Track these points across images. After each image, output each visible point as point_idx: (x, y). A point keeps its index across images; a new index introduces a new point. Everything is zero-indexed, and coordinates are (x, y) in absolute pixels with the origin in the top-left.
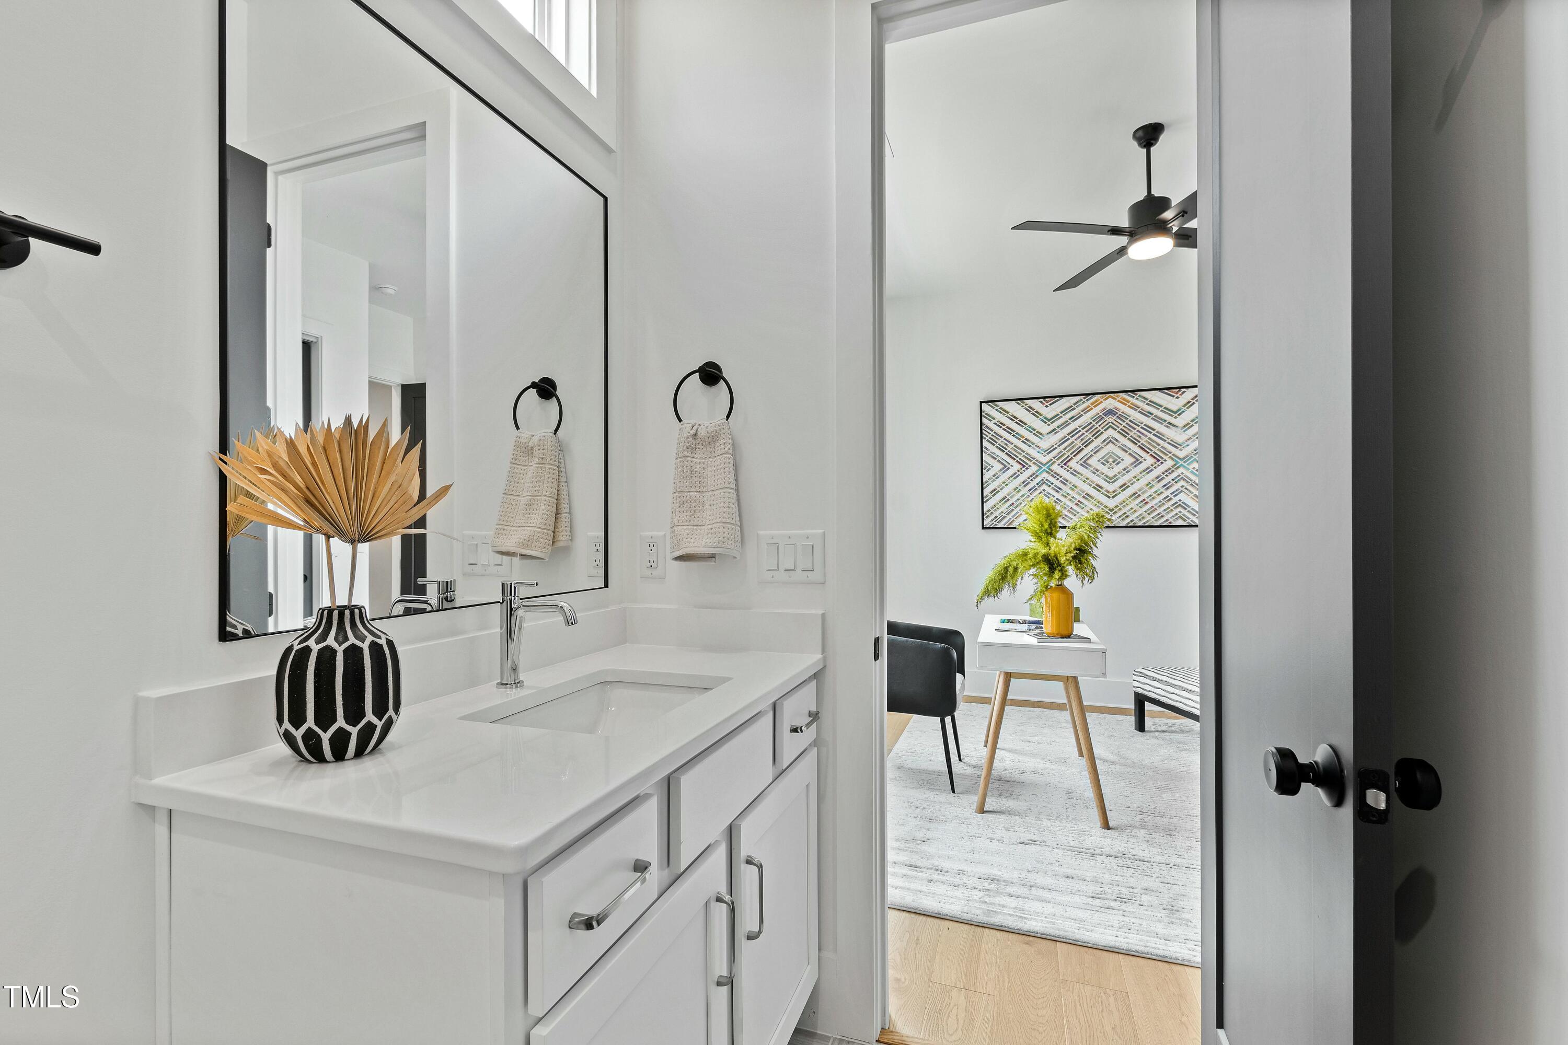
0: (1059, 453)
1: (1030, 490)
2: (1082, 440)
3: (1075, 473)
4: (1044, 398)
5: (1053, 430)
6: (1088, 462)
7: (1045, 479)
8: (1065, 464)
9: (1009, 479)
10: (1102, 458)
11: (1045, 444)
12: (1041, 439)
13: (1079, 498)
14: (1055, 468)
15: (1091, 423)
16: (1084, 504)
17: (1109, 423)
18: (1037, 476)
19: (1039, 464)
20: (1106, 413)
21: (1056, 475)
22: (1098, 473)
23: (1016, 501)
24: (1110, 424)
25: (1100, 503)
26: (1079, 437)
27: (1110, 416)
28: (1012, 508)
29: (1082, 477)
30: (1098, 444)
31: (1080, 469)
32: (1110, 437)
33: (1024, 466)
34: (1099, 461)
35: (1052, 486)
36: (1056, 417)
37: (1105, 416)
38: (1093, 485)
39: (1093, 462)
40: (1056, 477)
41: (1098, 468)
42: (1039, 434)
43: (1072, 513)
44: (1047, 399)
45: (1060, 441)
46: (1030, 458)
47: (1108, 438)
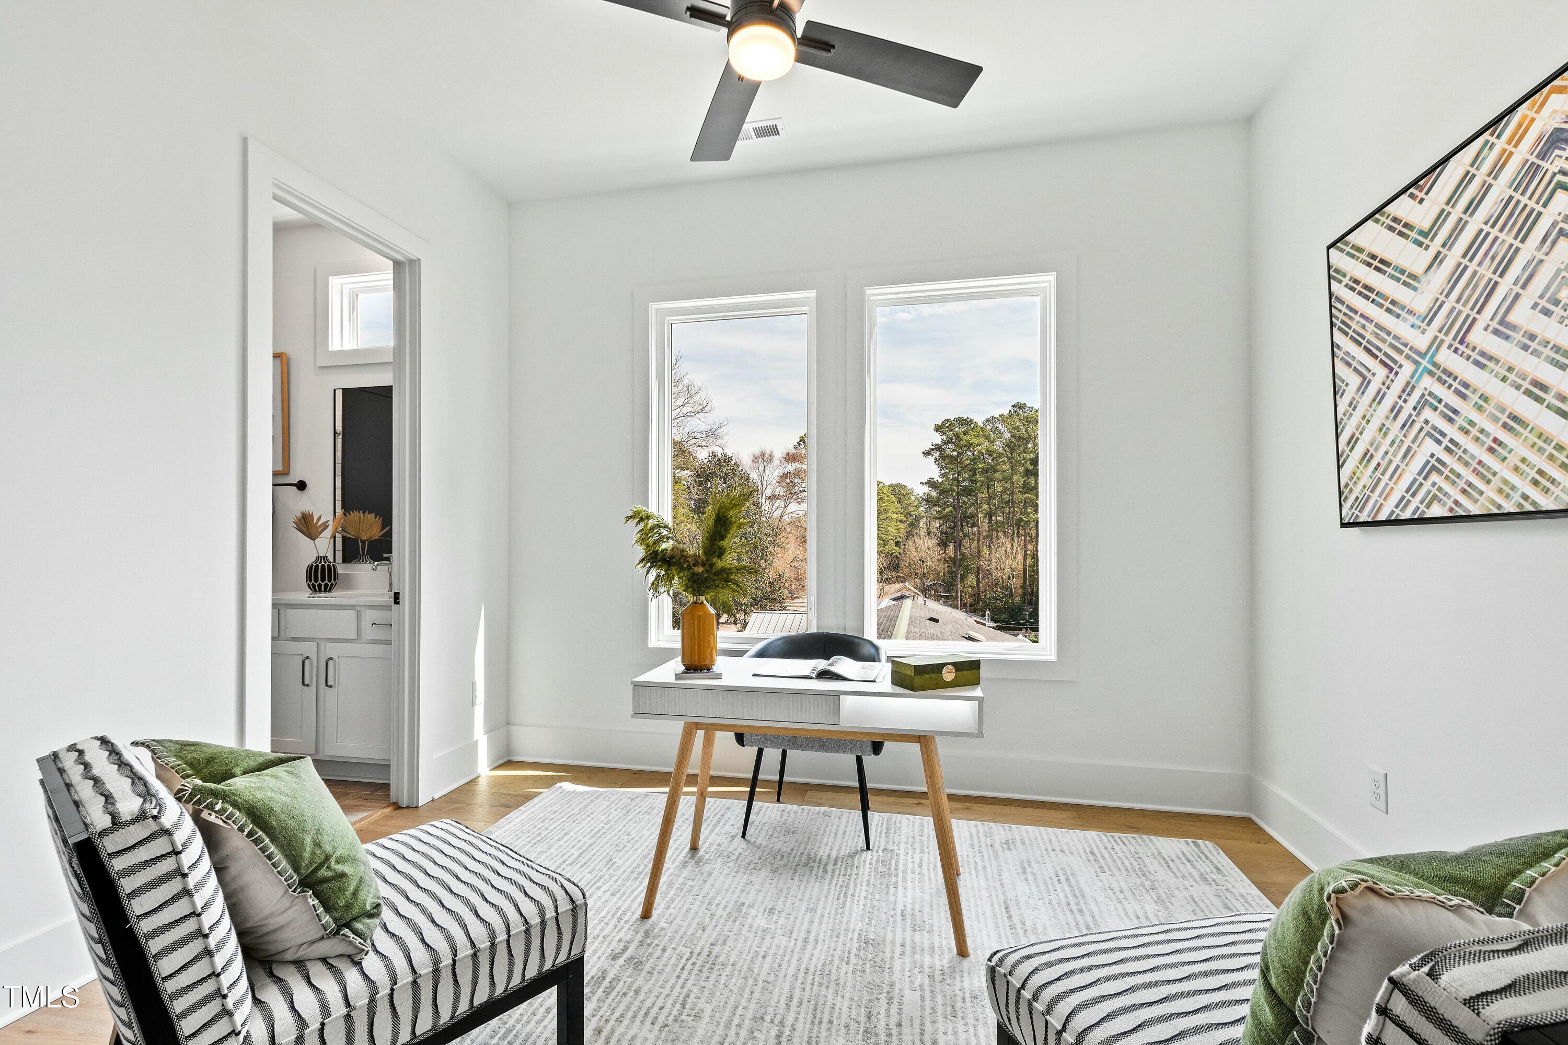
0: (1448, 317)
1: (1404, 426)
2: (1493, 259)
3: (1483, 360)
4: (1414, 183)
5: (1436, 257)
6: (1511, 318)
7: (1427, 393)
8: (1461, 342)
9: (1370, 406)
10: (1541, 297)
11: (1420, 302)
12: (1415, 289)
13: (1496, 431)
14: (1445, 357)
15: (1511, 198)
16: (1506, 446)
17: (1555, 174)
18: (1413, 387)
19: (1416, 356)
20: (1545, 148)
21: (1446, 376)
22: (1534, 345)
23: (1383, 458)
24: (1559, 177)
25: (1543, 438)
26: (1486, 254)
27: (1557, 152)
28: (1378, 474)
29: (1497, 368)
30: (1528, 257)
31: (1493, 344)
32: (1560, 219)
33: (1391, 369)
34: (1535, 306)
35: (1441, 407)
36: (1442, 216)
37: (1543, 159)
38: (1526, 385)
39: (1521, 315)
40: (1446, 382)
41: (1534, 328)
42: (1410, 280)
43: (1483, 477)
44: (1421, 183)
45: (1449, 282)
46: (1400, 345)
47: (1554, 225)
